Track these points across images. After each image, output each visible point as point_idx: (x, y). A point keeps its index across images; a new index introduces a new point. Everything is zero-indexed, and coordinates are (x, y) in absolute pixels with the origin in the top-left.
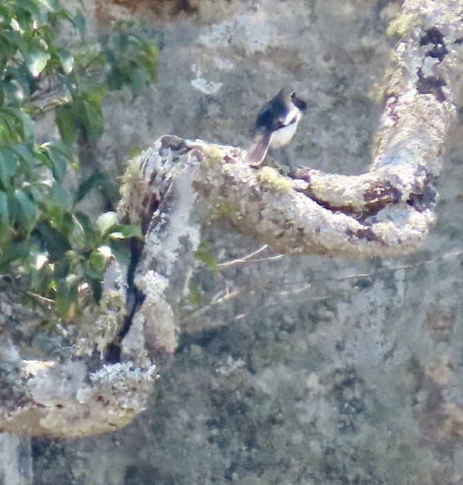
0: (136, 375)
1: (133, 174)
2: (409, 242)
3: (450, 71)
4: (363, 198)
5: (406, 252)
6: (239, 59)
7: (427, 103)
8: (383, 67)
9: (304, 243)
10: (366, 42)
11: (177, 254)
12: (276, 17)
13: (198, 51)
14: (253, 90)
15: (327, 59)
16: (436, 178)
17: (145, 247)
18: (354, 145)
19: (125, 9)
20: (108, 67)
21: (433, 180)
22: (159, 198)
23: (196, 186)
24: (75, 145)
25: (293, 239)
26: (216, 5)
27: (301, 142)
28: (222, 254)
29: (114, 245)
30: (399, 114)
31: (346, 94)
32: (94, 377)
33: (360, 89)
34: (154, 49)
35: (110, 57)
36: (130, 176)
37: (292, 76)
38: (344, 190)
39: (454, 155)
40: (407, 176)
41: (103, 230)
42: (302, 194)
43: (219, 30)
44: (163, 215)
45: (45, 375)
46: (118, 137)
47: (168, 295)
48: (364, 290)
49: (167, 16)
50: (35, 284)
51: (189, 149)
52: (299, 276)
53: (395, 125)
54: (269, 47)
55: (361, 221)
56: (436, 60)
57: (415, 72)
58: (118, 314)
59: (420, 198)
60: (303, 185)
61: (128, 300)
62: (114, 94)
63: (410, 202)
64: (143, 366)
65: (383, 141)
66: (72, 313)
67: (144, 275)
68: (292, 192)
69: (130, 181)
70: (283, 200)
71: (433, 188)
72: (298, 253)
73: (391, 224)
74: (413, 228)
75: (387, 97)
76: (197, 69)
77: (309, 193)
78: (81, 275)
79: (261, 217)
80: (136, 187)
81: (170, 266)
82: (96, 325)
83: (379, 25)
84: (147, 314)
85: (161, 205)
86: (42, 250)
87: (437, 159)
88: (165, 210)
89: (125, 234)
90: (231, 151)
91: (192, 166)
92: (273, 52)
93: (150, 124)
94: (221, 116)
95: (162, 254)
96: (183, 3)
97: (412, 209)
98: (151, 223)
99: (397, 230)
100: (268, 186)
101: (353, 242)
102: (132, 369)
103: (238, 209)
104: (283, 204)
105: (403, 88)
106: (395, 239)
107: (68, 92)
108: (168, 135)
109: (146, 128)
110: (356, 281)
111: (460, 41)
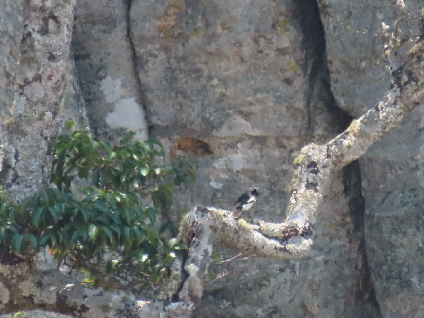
0: (185, 307)
1: (184, 222)
2: (301, 253)
3: (320, 179)
4: (282, 233)
5: (300, 257)
6: (230, 174)
7: (310, 193)
8: (291, 178)
9: (257, 252)
10: (284, 167)
11: (202, 257)
12: (246, 156)
13: (213, 170)
14: (236, 187)
15: (267, 174)
16: (313, 225)
17: (189, 253)
18: (279, 211)
19: (182, 152)
20: (175, 176)
21: (312, 226)
22: (195, 232)
23: (211, 227)
24: (160, 209)
25: (252, 251)
26: (221, 151)
27: (256, 209)
28: (222, 257)
29: (176, 252)
30: (298, 198)
31: (275, 190)
32: (167, 308)
33: (281, 187)
34: (194, 168)
35: (175, 170)
36: (183, 223)
37: (252, 181)
38: (274, 230)
39: (321, 216)
40: (301, 223)
41: (172, 246)
42: (256, 232)
43: (221, 161)
44: (197, 240)
45: (146, 307)
46: (178, 206)
47: (199, 274)
48: (282, 273)
49: (200, 155)
50: (142, 268)
51: (209, 211)
52: (255, 267)
53: (296, 203)
54: (243, 169)
55: (281, 243)
56: (314, 175)
57: (305, 180)
58: (178, 282)
59: (307, 234)
60: (257, 227)
61: (182, 276)
62: (177, 187)
63: (302, 235)
64: (187, 304)
65: (290, 210)
66: (158, 280)
67: (189, 265)
68: (252, 230)
69: (183, 225)
70: (248, 234)
71: (312, 230)
72: (254, 257)
73: (294, 245)
74: (303, 247)
75: (292, 191)
76: (212, 177)
77: (260, 231)
78: (162, 265)
79: (239, 241)
80: (186, 227)
81: (199, 262)
82: (168, 286)
83: (291, 160)
84: (190, 282)
85: (196, 235)
86: (145, 253)
87: (313, 217)
88: (197, 237)
89: (180, 248)
90: (226, 212)
91: (209, 219)
92: (244, 171)
93: (192, 201)
94: (222, 198)
95: (196, 257)
96: (206, 149)
97: (303, 238)
98: (192, 243)
99: (296, 248)
100: (242, 228)
101: (277, 252)
102: (183, 305)
103: (229, 237)
104: (248, 236)
105: (300, 187)
106: (295, 251)
107: (157, 186)
108: (200, 205)
109: (190, 202)
110: (278, 269)
111: (324, 167)
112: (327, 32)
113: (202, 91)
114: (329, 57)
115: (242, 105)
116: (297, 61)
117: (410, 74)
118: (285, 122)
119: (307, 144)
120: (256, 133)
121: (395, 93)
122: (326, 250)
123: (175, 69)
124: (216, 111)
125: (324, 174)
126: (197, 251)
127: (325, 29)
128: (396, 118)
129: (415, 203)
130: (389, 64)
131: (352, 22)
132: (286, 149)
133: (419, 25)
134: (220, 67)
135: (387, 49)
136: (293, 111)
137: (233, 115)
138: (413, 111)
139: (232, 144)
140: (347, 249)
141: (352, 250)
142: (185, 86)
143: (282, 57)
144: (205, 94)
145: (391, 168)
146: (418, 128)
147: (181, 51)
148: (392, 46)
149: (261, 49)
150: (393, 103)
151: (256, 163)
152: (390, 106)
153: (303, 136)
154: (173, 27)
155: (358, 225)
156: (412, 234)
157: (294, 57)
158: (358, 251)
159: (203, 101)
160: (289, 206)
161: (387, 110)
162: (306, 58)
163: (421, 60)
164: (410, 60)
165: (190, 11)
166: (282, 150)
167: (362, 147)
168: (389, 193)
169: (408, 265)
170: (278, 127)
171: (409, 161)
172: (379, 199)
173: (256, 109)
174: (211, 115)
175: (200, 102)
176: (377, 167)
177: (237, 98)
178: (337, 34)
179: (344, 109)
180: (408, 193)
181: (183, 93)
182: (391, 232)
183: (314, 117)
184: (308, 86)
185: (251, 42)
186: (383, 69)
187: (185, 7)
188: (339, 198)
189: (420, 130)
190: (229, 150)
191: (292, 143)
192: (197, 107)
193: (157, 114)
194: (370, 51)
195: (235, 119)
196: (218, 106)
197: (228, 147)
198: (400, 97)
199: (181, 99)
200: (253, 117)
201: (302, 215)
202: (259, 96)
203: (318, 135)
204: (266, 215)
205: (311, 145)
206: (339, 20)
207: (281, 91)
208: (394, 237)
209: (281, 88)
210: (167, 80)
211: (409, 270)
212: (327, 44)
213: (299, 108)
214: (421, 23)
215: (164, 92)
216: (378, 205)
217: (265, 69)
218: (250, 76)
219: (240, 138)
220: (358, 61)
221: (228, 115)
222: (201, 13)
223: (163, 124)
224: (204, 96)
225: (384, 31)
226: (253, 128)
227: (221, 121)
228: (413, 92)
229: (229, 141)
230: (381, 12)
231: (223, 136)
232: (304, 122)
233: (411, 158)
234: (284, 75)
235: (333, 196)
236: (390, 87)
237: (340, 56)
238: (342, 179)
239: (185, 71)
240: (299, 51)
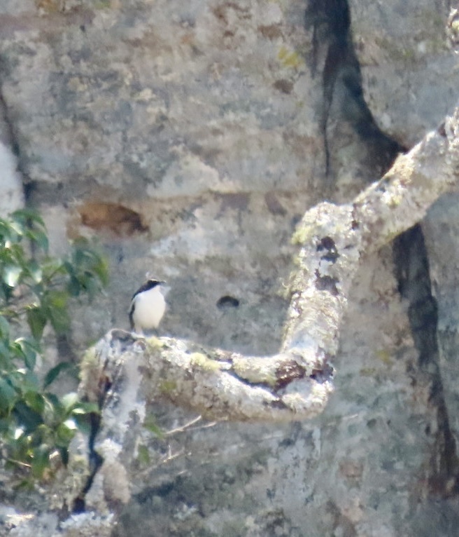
0: (97, 522)
1: (89, 361)
2: (312, 409)
3: (342, 270)
4: (274, 375)
6: (183, 267)
7: (324, 298)
9: (230, 414)
11: (128, 426)
12: (212, 233)
13: (150, 261)
14: (196, 291)
15: (254, 265)
16: (333, 357)
20: (68, 277)
21: (330, 358)
22: (111, 380)
23: (141, 369)
25: (221, 411)
26: (163, 225)
29: (78, 418)
30: (302, 307)
31: (270, 293)
32: (64, 525)
35: (68, 267)
36: (87, 363)
37: (226, 280)
38: (260, 369)
40: (311, 357)
41: (68, 408)
42: (226, 373)
43: (166, 244)
44: (115, 394)
45: (26, 526)
47: (122, 457)
48: (289, 447)
49: (125, 235)
51: (134, 340)
53: (299, 317)
54: (207, 257)
55: (274, 393)
56: (331, 263)
57: (313, 272)
58: (82, 475)
59: (321, 373)
60: (228, 366)
61: (90, 463)
62: (73, 299)
63: (313, 376)
64: (103, 515)
65: (290, 329)
66: (46, 476)
67: (102, 442)
68: (218, 372)
69: (88, 367)
70: (211, 378)
71: (331, 365)
72: (225, 421)
73: (298, 395)
74: (315, 397)
75: (292, 293)
76: (150, 275)
77: (233, 372)
79: (194, 394)
80: (93, 371)
81: (122, 436)
82: (65, 485)
84: (105, 474)
85: (113, 387)
86: (19, 424)
87: (333, 342)
88: (116, 390)
89: (85, 410)
90: (169, 341)
91: (137, 354)
92: (210, 261)
95: (116, 426)
96: (136, 223)
97: (314, 382)
98: (106, 401)
99: (302, 399)
100: (199, 368)
101: (268, 410)
102: (94, 518)
103: (175, 386)
104: (211, 382)
105: (305, 285)
106: (301, 407)
107: (36, 298)
108: (116, 329)
111: (349, 247)
113: (123, 114)
114: (357, 38)
115: (201, 135)
116: (298, 49)
118: (281, 164)
120: (228, 186)
123: (71, 75)
124: (150, 150)
125: (348, 261)
126: (117, 415)
132: (287, 216)
134: (156, 67)
136: (295, 142)
137: (183, 156)
139: (184, 211)
140: (409, 397)
141: (418, 399)
142: (89, 105)
143: (269, 43)
144: (128, 118)
147: (79, 42)
149: (229, 28)
151: (232, 244)
153: (316, 188)
155: (427, 352)
157: (292, 41)
158: (429, 399)
159: (124, 132)
160: (287, 323)
162: (315, 42)
166: (279, 217)
167: (418, 204)
170: (268, 174)
173: (226, 141)
175: (120, 134)
177: (189, 122)
179: (390, 133)
181: (86, 119)
183: (336, 151)
184: (321, 94)
185: (211, 16)
188: (387, 303)
190: (179, 222)
191: (297, 203)
192: (115, 143)
193: (38, 160)
194: (432, 22)
195: (187, 163)
196: (153, 140)
197: (176, 217)
199: (83, 129)
200: (221, 158)
201: (312, 337)
202: (230, 116)
203: (344, 185)
205: (323, 206)
207: (271, 106)
209: (271, 100)
210: (55, 96)
212: (352, 10)
213: (305, 137)
215: (50, 118)
217: (238, 65)
218: (211, 81)
219: (200, 198)
220: (412, 40)
221: (174, 157)
223: (54, 181)
224: (126, 123)
226: (221, 178)
227: (160, 169)
229: (178, 207)
231: (166, 196)
232: (318, 163)
234: (276, 74)
235: (376, 298)
237: (377, 33)
238: (392, 267)
239: (89, 78)
240: (301, 30)
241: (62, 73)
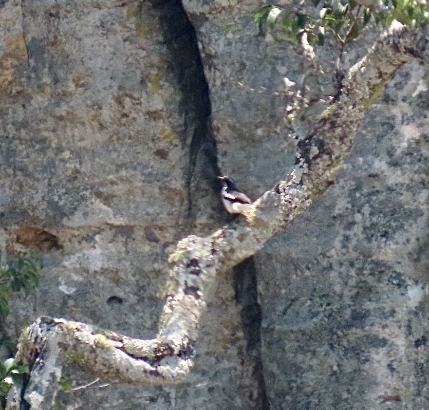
1: (25, 338)
2: (178, 377)
3: (203, 282)
4: (153, 352)
5: (176, 383)
6: (85, 274)
7: (190, 300)
8: (165, 280)
9: (120, 378)
10: (156, 266)
11: (48, 383)
12: (106, 252)
13: (63, 269)
14: (93, 292)
15: (134, 275)
16: (194, 342)
17: (31, 378)
18: (148, 324)
19: (22, 246)
20: (12, 278)
21: (192, 343)
22: (39, 351)
23: (60, 344)
25: (113, 375)
26: (72, 245)
27: (119, 321)
28: (74, 383)
29: (14, 376)
30: (174, 306)
31: (145, 295)
33: (153, 293)
34: (38, 267)
35: (13, 271)
36: (23, 339)
37: (114, 285)
38: (142, 348)
39: (204, 330)
40: (177, 340)
41: (8, 368)
42: (119, 350)
43: (74, 258)
44: (41, 361)
46: (17, 317)
47: (43, 405)
48: (152, 404)
49: (46, 250)
51: (57, 324)
52: (117, 395)
53: (171, 313)
54: (102, 268)
55: (152, 365)
56: (195, 277)
57: (182, 283)
59: (185, 353)
60: (120, 345)
61: (20, 407)
62: (15, 293)
63: (179, 355)
65: (164, 321)
67: (30, 394)
68: (113, 348)
69: (22, 341)
70: (108, 353)
71: (192, 348)
72: (116, 383)
73: (168, 367)
74: (180, 370)
75: (167, 296)
76: (62, 279)
77: (123, 349)
79: (96, 362)
80: (26, 344)
81: (44, 390)
83: (164, 257)
85: (40, 355)
87: (194, 331)
88: (42, 358)
89: (20, 371)
90: (80, 325)
91: (58, 333)
92: (104, 271)
93: (35, 310)
94: (74, 306)
95: (40, 383)
96: (54, 243)
97: (180, 359)
98: (34, 365)
99: (171, 370)
100: (100, 345)
101: (146, 376)
103: (83, 357)
104: (108, 355)
105: (176, 291)
106: (170, 375)
108: (44, 316)
109: (33, 312)
110: (148, 398)
111: (208, 266)
112: (213, 90)
113: (49, 167)
114: (215, 123)
115: (102, 184)
116: (173, 128)
117: (321, 145)
118: (157, 207)
119: (186, 236)
120: (120, 221)
121: (302, 169)
122: (212, 373)
123: (14, 138)
124: (66, 193)
125: (207, 276)
126: (41, 375)
127: (210, 85)
128: (303, 202)
129: (327, 314)
130: (294, 132)
131: (246, 77)
132: (159, 243)
133: (333, 81)
134: (73, 136)
135: (290, 112)
136: (168, 193)
137: (89, 198)
138: (324, 194)
139: (88, 236)
140: (239, 373)
141: (245, 375)
142: (25, 160)
143: (153, 123)
144: (53, 171)
145: (296, 267)
146: (332, 215)
147: (20, 116)
148: (298, 108)
149: (125, 111)
150: (298, 182)
151: (119, 261)
152: (295, 187)
153: (181, 225)
154: (10, 83)
155: (253, 342)
156: (323, 353)
157: (170, 123)
158: (252, 375)
159: (49, 180)
160: (162, 317)
161: (291, 192)
162: (185, 124)
163: (335, 127)
164: (322, 126)
165: (32, 62)
166: (154, 244)
167: (258, 239)
168: (293, 301)
169: (319, 394)
170: (148, 214)
171: (320, 258)
172: (281, 308)
173: (119, 189)
174: (60, 199)
175: (47, 181)
176: (278, 266)
177: (95, 175)
178: (226, 92)
180: (318, 300)
181: (23, 169)
182: (297, 350)
183: (196, 201)
184: (188, 161)
185: (113, 102)
186: (286, 138)
187: (27, 56)
188: (227, 306)
189: (334, 217)
190: (84, 243)
191: (167, 235)
192: (42, 187)
194: (268, 115)
195: (92, 203)
196: (69, 186)
197: (82, 240)
198: (308, 175)
199: (20, 176)
200: (115, 200)
201: (179, 328)
202: (123, 173)
203: (201, 224)
204: (132, 329)
205: (192, 237)
206: (228, 75)
207: (152, 167)
208: (300, 357)
209: (152, 163)
211: (319, 402)
212: (213, 104)
213: (175, 189)
214: (335, 79)
216: (279, 316)
217: (130, 138)
218: (111, 148)
219: (99, 228)
220: (253, 127)
221: (83, 198)
222: (47, 65)
224: (51, 173)
225: (286, 90)
226: (115, 216)
227: (73, 207)
228: (325, 168)
229: (84, 233)
230: (283, 64)
231: (76, 225)
232: (183, 208)
233: (321, 254)
234: (157, 145)
235: (220, 302)
236: (294, 162)
237: (229, 121)
238: (232, 281)
239: (26, 140)
240: (176, 115)
241: (7, 137)
